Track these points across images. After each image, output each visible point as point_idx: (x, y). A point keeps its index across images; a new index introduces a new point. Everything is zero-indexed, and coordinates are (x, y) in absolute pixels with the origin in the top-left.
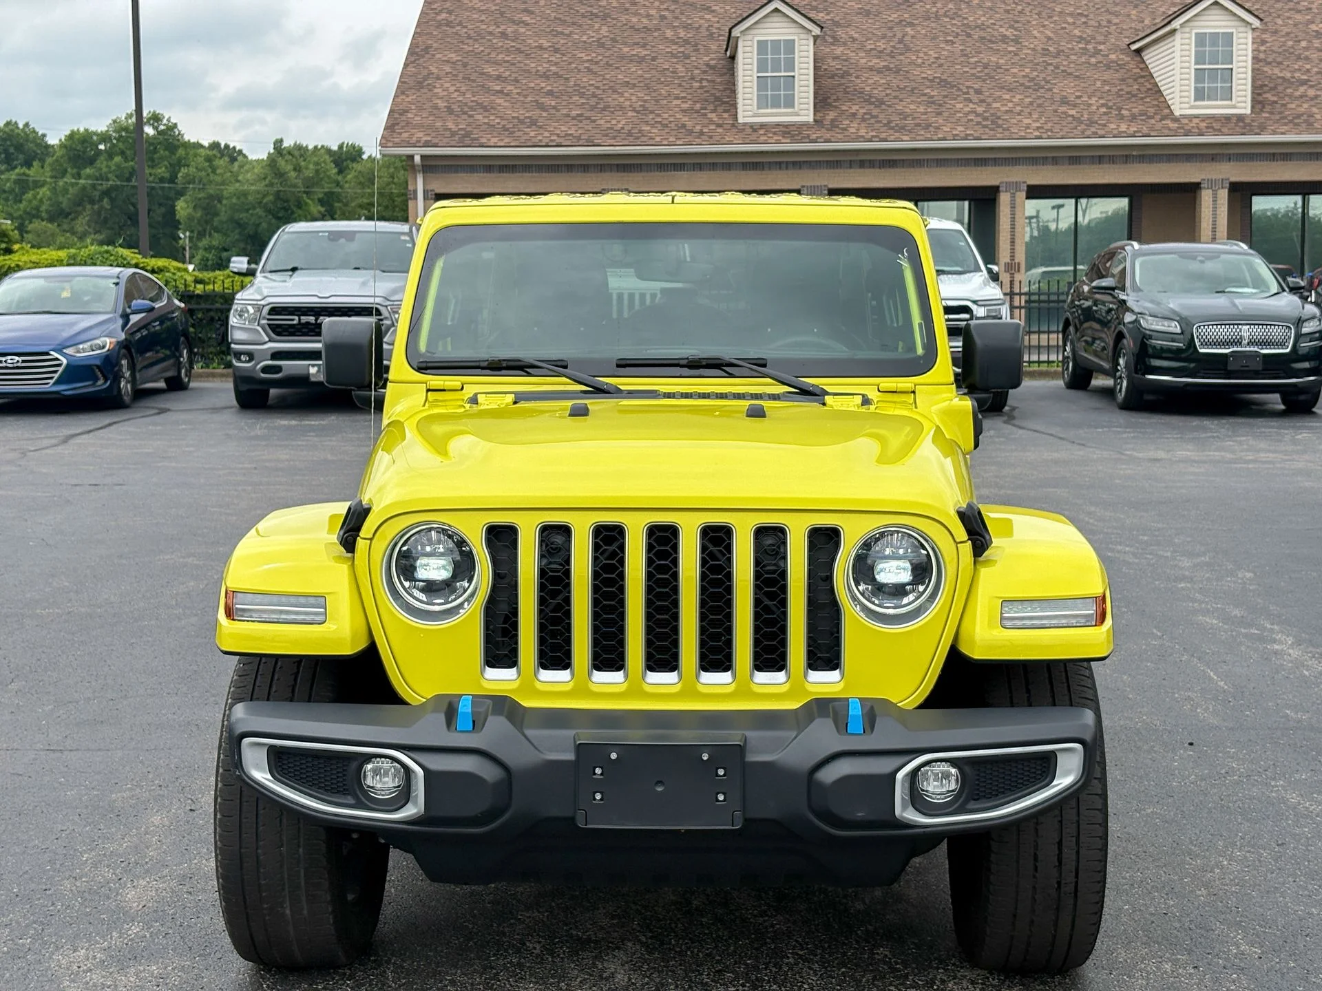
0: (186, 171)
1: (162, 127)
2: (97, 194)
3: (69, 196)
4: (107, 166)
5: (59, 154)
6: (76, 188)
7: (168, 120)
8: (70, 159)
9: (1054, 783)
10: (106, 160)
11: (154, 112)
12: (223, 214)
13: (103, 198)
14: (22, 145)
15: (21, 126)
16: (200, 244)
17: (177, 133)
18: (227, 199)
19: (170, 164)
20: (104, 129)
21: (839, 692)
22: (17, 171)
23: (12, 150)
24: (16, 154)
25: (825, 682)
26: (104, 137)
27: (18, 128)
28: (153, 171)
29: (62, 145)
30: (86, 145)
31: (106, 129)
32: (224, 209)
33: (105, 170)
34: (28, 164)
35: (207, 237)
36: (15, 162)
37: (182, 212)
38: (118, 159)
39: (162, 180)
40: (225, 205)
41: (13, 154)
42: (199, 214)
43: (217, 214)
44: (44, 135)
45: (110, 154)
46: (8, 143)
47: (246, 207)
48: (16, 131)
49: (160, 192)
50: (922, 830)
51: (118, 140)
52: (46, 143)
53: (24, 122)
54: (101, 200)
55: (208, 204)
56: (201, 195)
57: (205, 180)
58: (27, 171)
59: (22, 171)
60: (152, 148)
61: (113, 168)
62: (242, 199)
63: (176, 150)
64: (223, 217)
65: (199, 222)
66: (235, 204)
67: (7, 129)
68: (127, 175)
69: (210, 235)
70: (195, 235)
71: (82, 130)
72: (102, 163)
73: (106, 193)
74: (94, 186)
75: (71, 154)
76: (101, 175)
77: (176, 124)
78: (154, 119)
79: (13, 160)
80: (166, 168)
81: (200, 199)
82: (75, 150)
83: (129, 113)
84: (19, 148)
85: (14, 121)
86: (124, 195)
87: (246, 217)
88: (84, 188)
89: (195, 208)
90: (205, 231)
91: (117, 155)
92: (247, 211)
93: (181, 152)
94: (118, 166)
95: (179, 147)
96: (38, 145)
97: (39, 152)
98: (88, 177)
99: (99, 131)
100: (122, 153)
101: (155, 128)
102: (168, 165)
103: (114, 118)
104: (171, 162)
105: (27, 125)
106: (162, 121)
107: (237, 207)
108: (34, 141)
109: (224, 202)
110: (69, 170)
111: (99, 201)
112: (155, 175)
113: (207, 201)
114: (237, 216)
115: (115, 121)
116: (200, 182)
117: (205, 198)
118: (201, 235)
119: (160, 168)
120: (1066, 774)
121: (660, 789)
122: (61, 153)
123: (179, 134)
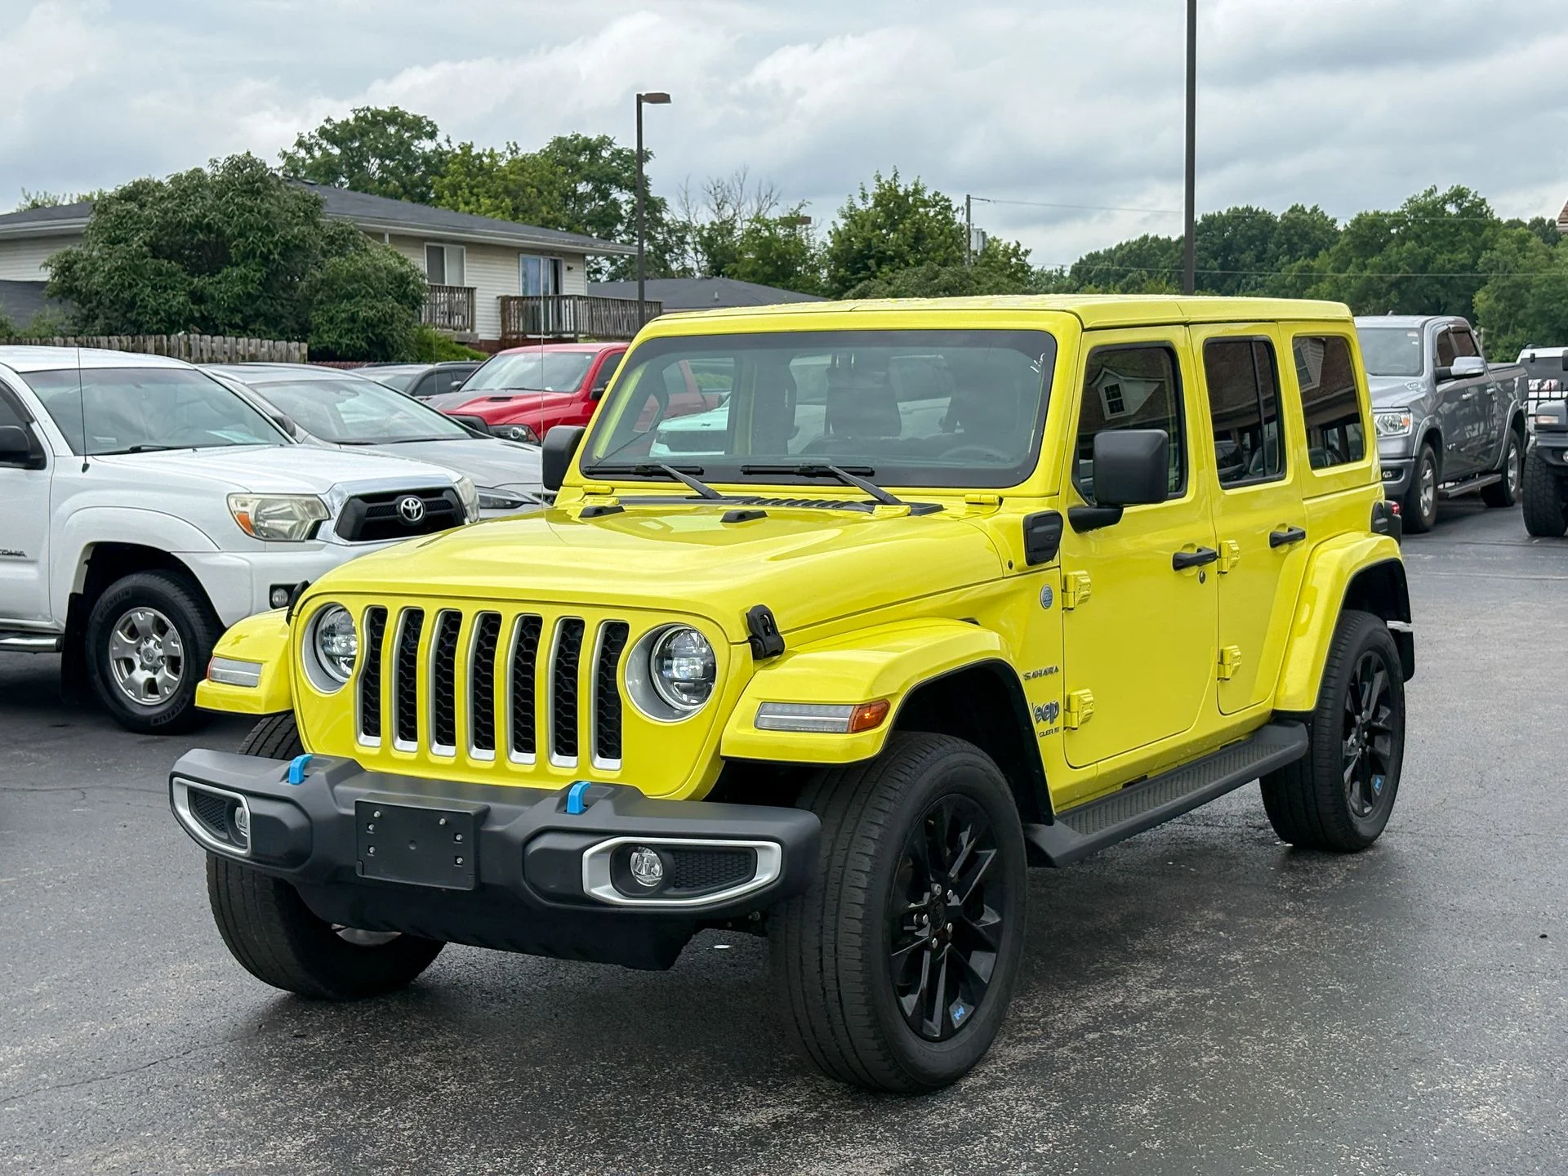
0: (1489, 255)
1: (1466, 204)
2: (1384, 286)
3: (1352, 290)
4: (1397, 253)
5: (1344, 240)
6: (1359, 281)
7: (1475, 196)
8: (1355, 247)
9: (755, 879)
10: (1398, 246)
11: (1458, 186)
12: (1529, 305)
13: (1391, 291)
14: (1307, 233)
15: (1308, 210)
16: (1500, 342)
17: (1485, 210)
18: (1537, 286)
19: (1474, 248)
20: (1398, 209)
21: (617, 779)
22: (1300, 262)
23: (1295, 240)
24: (1300, 243)
25: (607, 770)
26: (1398, 220)
27: (1305, 213)
28: (1453, 257)
29: (1348, 231)
30: (1374, 230)
31: (1401, 210)
32: (1531, 299)
33: (1394, 258)
34: (1313, 254)
35: (1509, 333)
36: (1299, 253)
37: (1480, 304)
38: (1409, 244)
39: (1463, 268)
40: (1534, 295)
41: (1296, 244)
42: (1501, 306)
43: (1523, 306)
44: (1334, 221)
45: (1403, 239)
46: (1292, 232)
47: (1559, 296)
48: (1303, 217)
49: (1460, 282)
50: (616, 909)
51: (1414, 222)
52: (1335, 229)
53: (1311, 207)
54: (1389, 292)
55: (1513, 294)
56: (1507, 283)
57: (1511, 266)
58: (1312, 263)
59: (1305, 263)
60: (1452, 230)
61: (1404, 255)
62: (1555, 287)
63: (1482, 231)
64: (1531, 308)
65: (1501, 315)
66: (1546, 293)
67: (1291, 216)
68: (1421, 263)
69: (1514, 332)
70: (1495, 331)
71: (1371, 212)
72: (1392, 251)
73: (1396, 284)
74: (1381, 278)
75: (1357, 242)
76: (1390, 264)
77: (1484, 200)
78: (1457, 195)
79: (1297, 251)
80: (1469, 252)
81: (1504, 288)
82: (1362, 236)
83: (1428, 189)
84: (1304, 236)
85: (1300, 205)
86: (1416, 286)
87: (1558, 308)
88: (1370, 279)
89: (1498, 299)
90: (1508, 325)
91: (1410, 240)
92: (1560, 300)
93: (1488, 232)
94: (1410, 252)
95: (1485, 226)
96: (1328, 232)
97: (1326, 240)
98: (1375, 266)
99: (1392, 212)
100: (1418, 237)
101: (1459, 206)
102: (1471, 249)
103: (1410, 197)
104: (1476, 245)
105: (1315, 209)
106: (1467, 197)
107: (1547, 296)
108: (1321, 228)
109: (1533, 291)
110: (1354, 260)
111: (1385, 295)
112: (1455, 261)
113: (1513, 290)
114: (1546, 307)
115: (1411, 201)
116: (1505, 267)
117: (1509, 287)
118: (1504, 330)
119: (1462, 252)
120: (765, 871)
121: (412, 848)
122: (1346, 241)
123: (1487, 211)
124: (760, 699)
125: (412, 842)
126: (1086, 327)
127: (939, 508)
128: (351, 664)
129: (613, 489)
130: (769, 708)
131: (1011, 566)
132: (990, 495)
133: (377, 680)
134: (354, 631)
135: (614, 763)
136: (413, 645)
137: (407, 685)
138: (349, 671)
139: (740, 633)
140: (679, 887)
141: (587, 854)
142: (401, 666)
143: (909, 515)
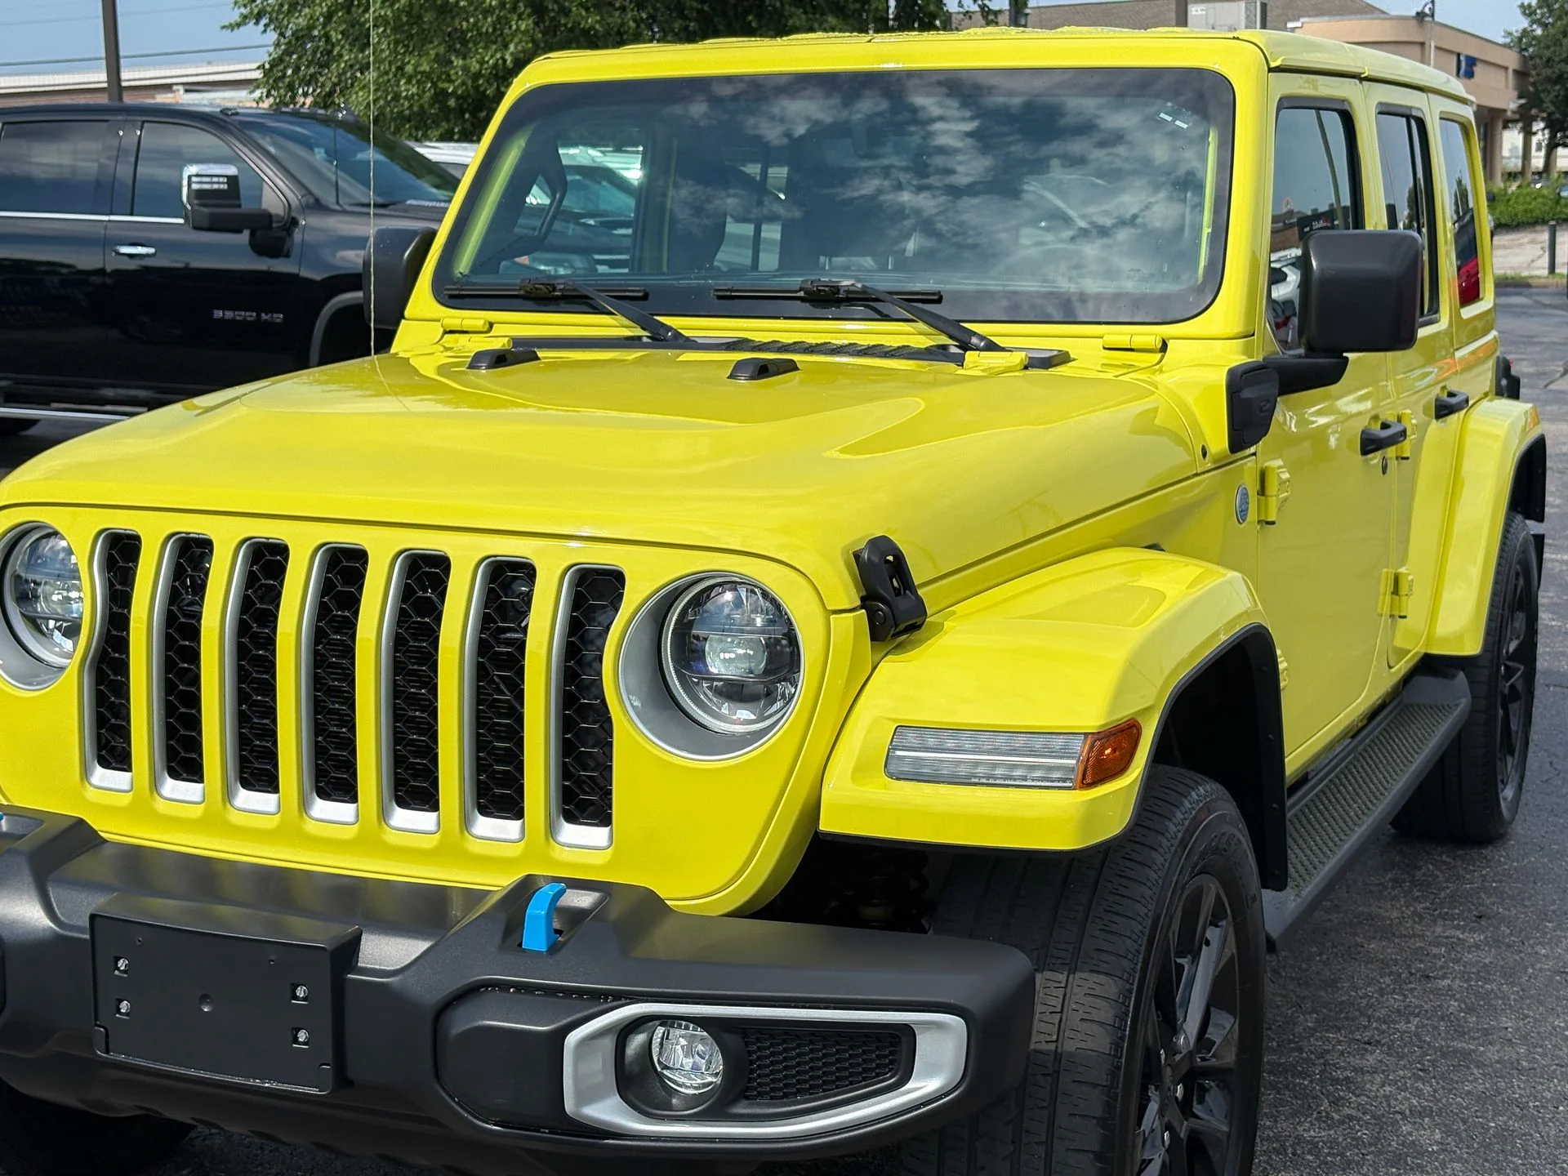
9: (909, 1086)
25: (584, 849)
120: (930, 1073)
121: (207, 1009)
124: (894, 720)
125: (204, 998)
126: (1273, 65)
127: (1063, 358)
128: (72, 631)
129: (491, 325)
130: (911, 738)
131: (1204, 454)
132: (1148, 335)
133: (123, 667)
134: (75, 574)
135: (595, 835)
136: (192, 604)
137: (181, 680)
138: (68, 644)
139: (844, 591)
140: (754, 1098)
141: (573, 1038)
142: (169, 642)
143: (1026, 368)
